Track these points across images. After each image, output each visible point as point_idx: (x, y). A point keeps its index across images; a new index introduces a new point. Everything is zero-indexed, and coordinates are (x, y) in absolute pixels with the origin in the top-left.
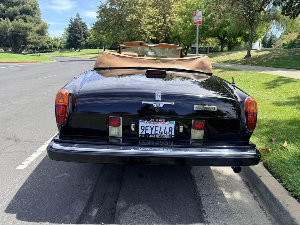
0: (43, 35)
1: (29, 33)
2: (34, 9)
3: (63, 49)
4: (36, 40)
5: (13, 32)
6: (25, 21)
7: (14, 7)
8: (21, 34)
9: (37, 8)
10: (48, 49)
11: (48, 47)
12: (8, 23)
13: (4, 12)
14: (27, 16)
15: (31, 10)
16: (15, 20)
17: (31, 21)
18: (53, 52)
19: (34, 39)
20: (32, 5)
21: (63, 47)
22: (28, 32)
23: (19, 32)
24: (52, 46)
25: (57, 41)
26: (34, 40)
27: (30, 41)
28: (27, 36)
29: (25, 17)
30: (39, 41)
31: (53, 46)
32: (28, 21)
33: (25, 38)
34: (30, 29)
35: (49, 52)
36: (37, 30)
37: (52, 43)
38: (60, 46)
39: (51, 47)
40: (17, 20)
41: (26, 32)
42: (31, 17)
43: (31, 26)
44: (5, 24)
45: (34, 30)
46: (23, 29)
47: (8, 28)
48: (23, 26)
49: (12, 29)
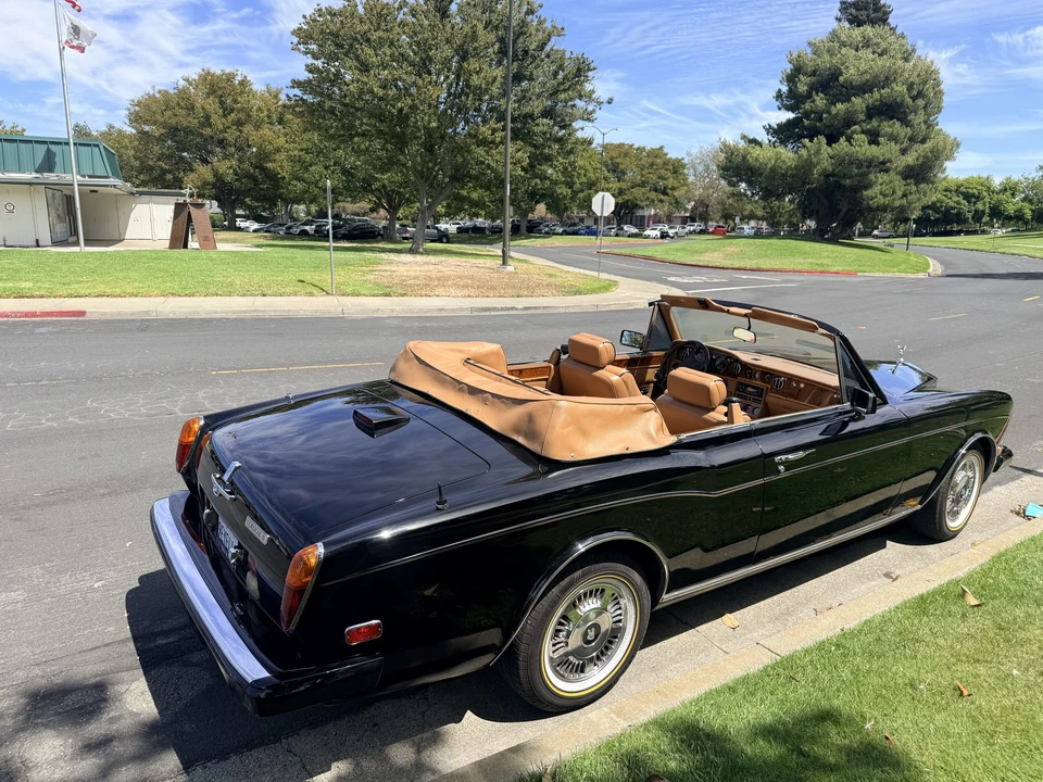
0: (925, 180)
1: (876, 177)
2: (914, 98)
3: (1026, 223)
4: (894, 200)
5: (828, 176)
6: (874, 138)
7: (853, 99)
8: (848, 181)
9: (927, 93)
10: (965, 221)
11: (969, 216)
12: (818, 152)
13: (820, 119)
14: (886, 123)
15: (902, 101)
16: (842, 140)
17: (893, 138)
18: (983, 232)
19: (885, 196)
20: (910, 87)
21: (1028, 215)
22: (872, 177)
23: (845, 176)
24: (983, 211)
25: (1013, 194)
26: (887, 201)
27: (871, 202)
28: (869, 186)
29: (879, 126)
30: (904, 201)
31: (987, 211)
32: (882, 140)
33: (858, 195)
34: (883, 163)
35: (968, 233)
36: (908, 166)
37: (987, 200)
38: (1020, 210)
39: (978, 216)
40: (849, 140)
41: (864, 175)
42: (898, 124)
43: (888, 156)
44: (810, 155)
45: (896, 168)
46: (860, 166)
47: (815, 167)
48: (861, 157)
49: (825, 170)
